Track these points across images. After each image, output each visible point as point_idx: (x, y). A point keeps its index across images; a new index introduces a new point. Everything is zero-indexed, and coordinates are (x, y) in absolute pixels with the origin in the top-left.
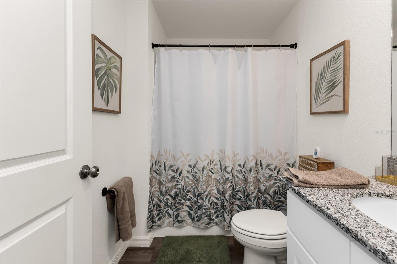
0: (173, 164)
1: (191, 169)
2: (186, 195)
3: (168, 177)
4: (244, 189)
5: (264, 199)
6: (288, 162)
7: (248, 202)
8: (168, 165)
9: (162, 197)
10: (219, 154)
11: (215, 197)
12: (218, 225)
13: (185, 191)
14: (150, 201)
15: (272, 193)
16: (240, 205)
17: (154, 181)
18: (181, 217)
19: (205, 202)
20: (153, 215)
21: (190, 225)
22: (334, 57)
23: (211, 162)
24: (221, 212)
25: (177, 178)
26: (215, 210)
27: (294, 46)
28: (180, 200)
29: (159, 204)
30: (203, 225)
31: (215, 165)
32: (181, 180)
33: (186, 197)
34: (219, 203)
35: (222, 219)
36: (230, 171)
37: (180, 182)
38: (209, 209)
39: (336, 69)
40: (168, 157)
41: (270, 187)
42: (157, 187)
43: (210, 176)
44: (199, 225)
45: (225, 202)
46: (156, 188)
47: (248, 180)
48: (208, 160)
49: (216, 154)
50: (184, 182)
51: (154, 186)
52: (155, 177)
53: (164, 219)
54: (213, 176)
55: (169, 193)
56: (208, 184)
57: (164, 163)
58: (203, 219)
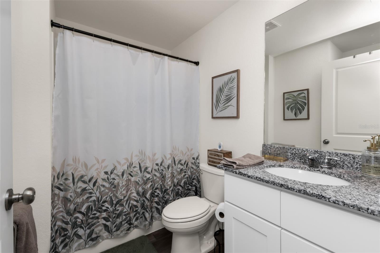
0: (84, 174)
1: (108, 176)
2: (101, 206)
3: (77, 191)
4: (161, 185)
5: (177, 190)
6: (193, 157)
7: (166, 197)
8: (77, 175)
9: (69, 218)
10: (139, 156)
11: (135, 200)
12: (138, 228)
13: (100, 202)
14: (53, 227)
15: (183, 184)
16: (158, 202)
17: (57, 199)
18: (96, 233)
19: (126, 208)
20: (56, 244)
21: (107, 238)
22: (230, 79)
23: (131, 165)
24: (141, 213)
25: (89, 189)
26: (135, 213)
27: (197, 63)
28: (95, 214)
29: (64, 227)
30: (123, 233)
31: (135, 167)
32: (95, 191)
33: (101, 209)
34: (139, 205)
35: (142, 220)
36: (150, 171)
37: (94, 194)
38: (129, 214)
39: (232, 88)
40: (76, 166)
41: (181, 179)
42: (60, 206)
43: (129, 179)
44: (119, 235)
45: (146, 201)
46: (59, 208)
47: (166, 177)
48: (128, 163)
49: (135, 156)
50: (100, 192)
51: (56, 206)
52: (57, 195)
53: (72, 243)
54: (133, 179)
55: (78, 210)
56: (128, 188)
57: (73, 175)
58: (123, 227)
